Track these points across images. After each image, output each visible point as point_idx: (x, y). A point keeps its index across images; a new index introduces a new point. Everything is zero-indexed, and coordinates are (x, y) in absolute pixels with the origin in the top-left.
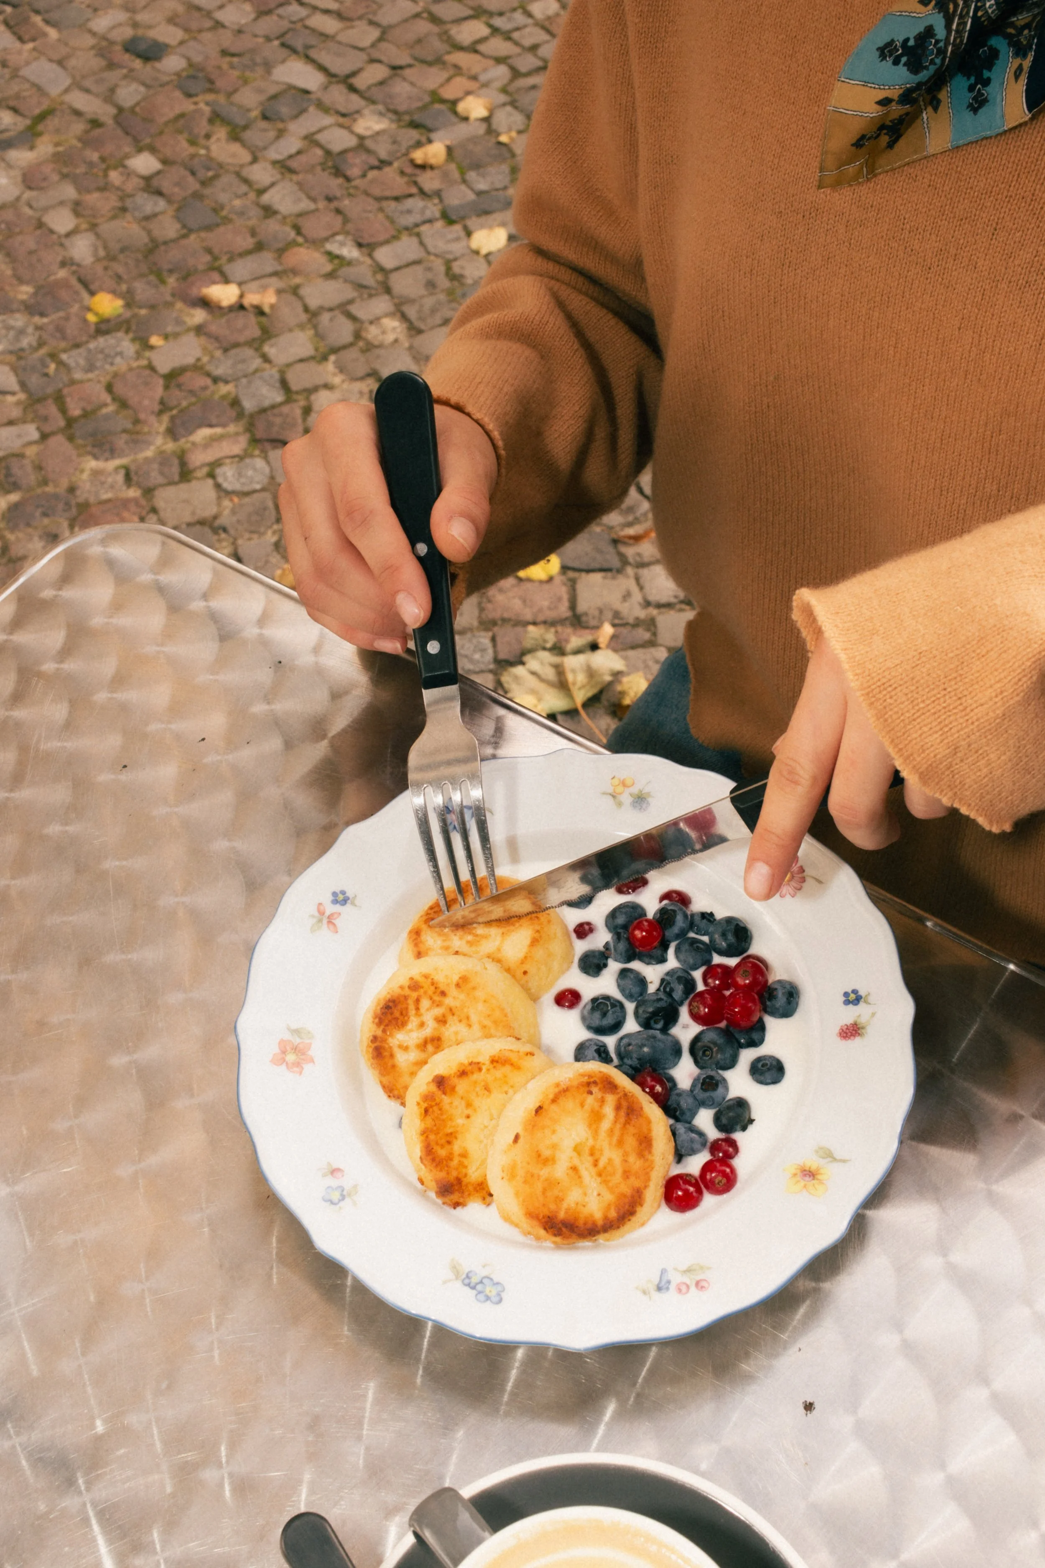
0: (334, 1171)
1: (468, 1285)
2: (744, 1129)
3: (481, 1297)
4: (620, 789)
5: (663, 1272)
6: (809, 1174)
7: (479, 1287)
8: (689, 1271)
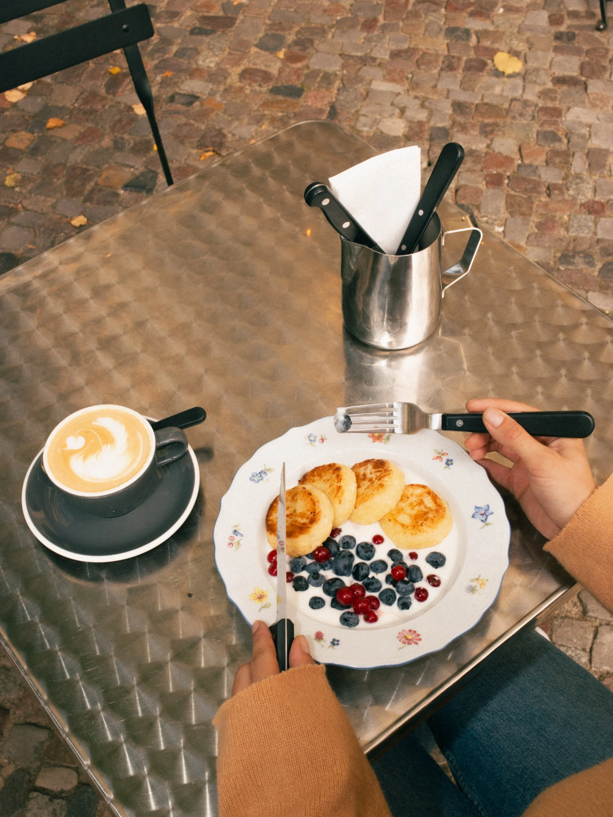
0: (323, 440)
1: (261, 472)
2: (294, 587)
3: (255, 474)
4: (480, 582)
5: (242, 535)
6: (261, 597)
7: (259, 475)
8: (238, 543)
